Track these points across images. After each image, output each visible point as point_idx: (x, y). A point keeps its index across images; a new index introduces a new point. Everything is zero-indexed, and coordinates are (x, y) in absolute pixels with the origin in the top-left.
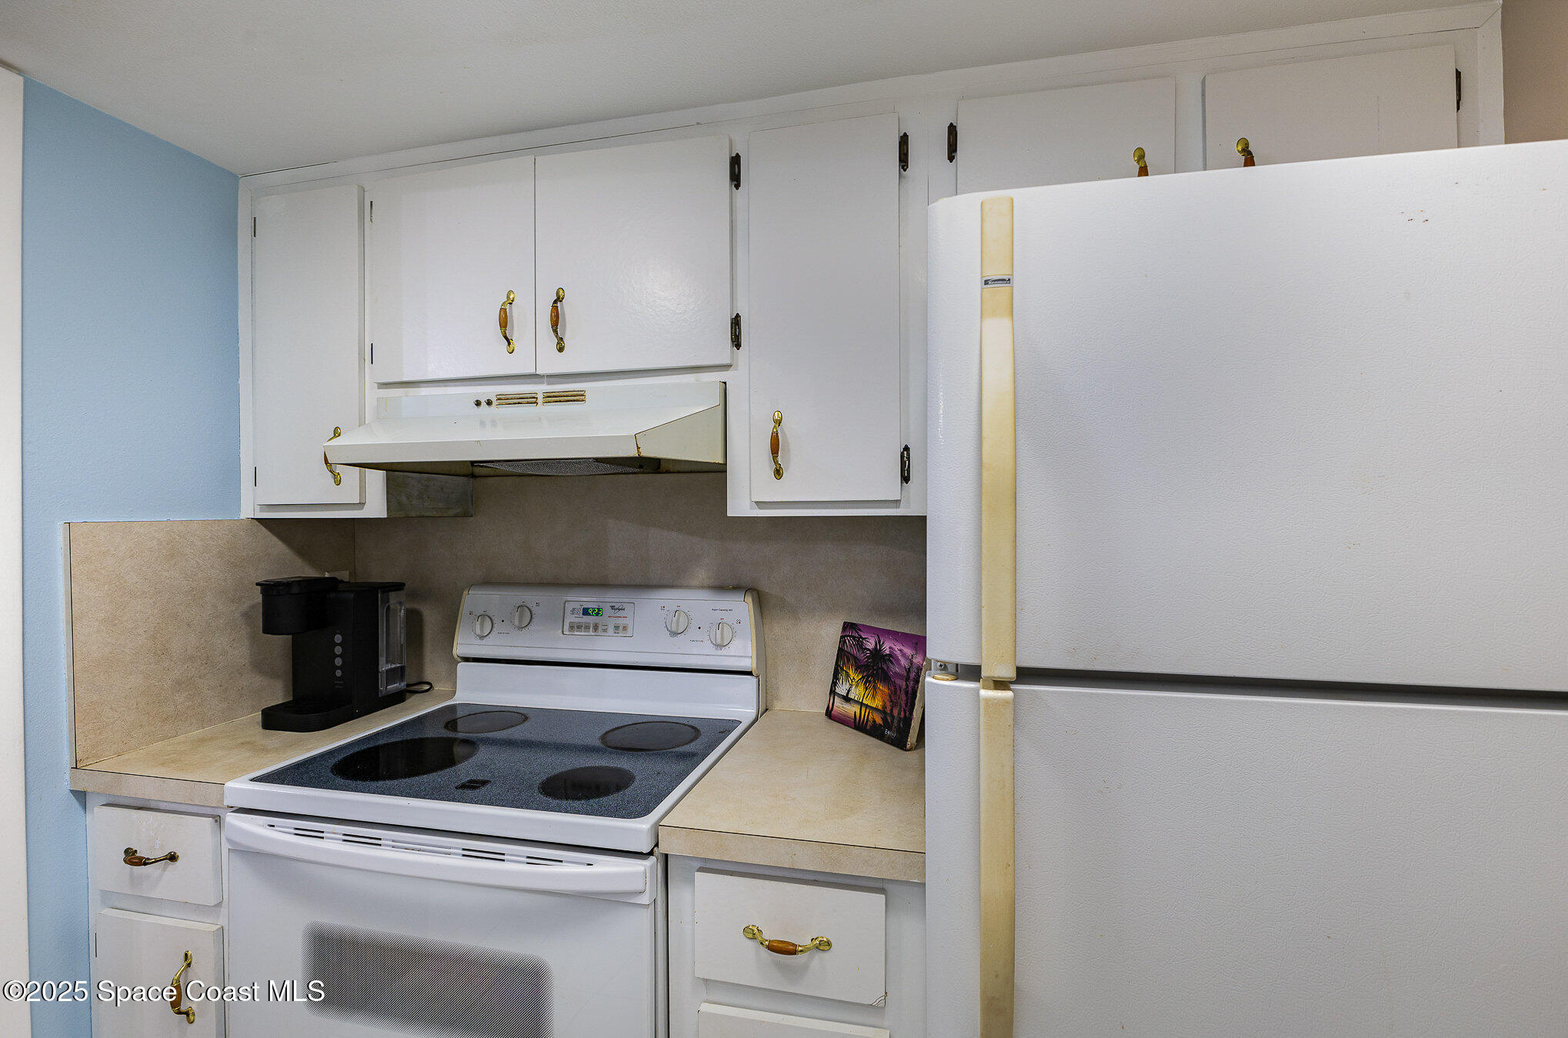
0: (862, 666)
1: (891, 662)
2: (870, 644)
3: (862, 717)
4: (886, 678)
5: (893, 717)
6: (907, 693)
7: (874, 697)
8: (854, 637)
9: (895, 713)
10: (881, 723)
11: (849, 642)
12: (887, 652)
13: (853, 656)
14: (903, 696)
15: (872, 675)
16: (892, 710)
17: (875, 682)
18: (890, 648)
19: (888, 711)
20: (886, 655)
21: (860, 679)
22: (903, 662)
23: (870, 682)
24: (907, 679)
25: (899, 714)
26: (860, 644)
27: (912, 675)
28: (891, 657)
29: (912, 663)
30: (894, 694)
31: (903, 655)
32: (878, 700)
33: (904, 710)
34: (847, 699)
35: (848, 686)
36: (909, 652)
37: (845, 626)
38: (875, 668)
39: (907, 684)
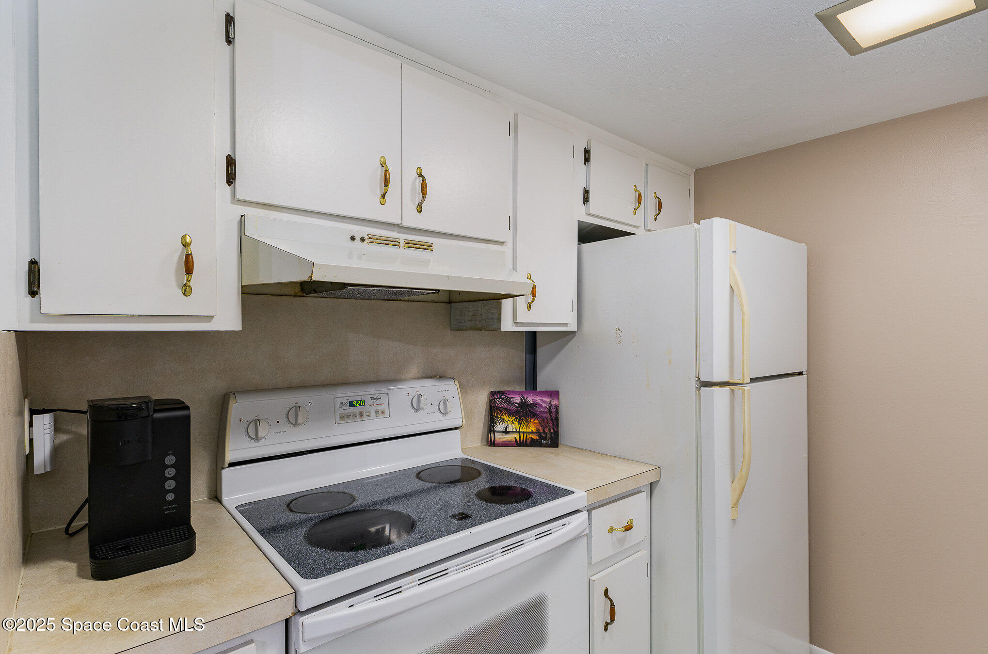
0: (514, 412)
1: (536, 407)
2: (517, 399)
3: (522, 439)
4: (534, 415)
5: (546, 433)
6: (552, 420)
7: (528, 426)
8: (502, 399)
9: (547, 430)
10: (538, 438)
11: (499, 401)
12: (531, 402)
13: (505, 408)
14: (551, 422)
15: (523, 416)
16: (544, 430)
17: (526, 419)
18: (532, 400)
19: (541, 431)
20: (531, 404)
21: (514, 419)
22: (544, 405)
23: (523, 420)
24: (550, 412)
25: (550, 430)
26: (509, 401)
27: (553, 410)
28: (535, 404)
29: (551, 405)
30: (543, 422)
31: (544, 402)
32: (531, 428)
33: (553, 428)
34: (506, 432)
35: (505, 425)
36: (547, 400)
37: (493, 393)
38: (524, 412)
39: (551, 416)
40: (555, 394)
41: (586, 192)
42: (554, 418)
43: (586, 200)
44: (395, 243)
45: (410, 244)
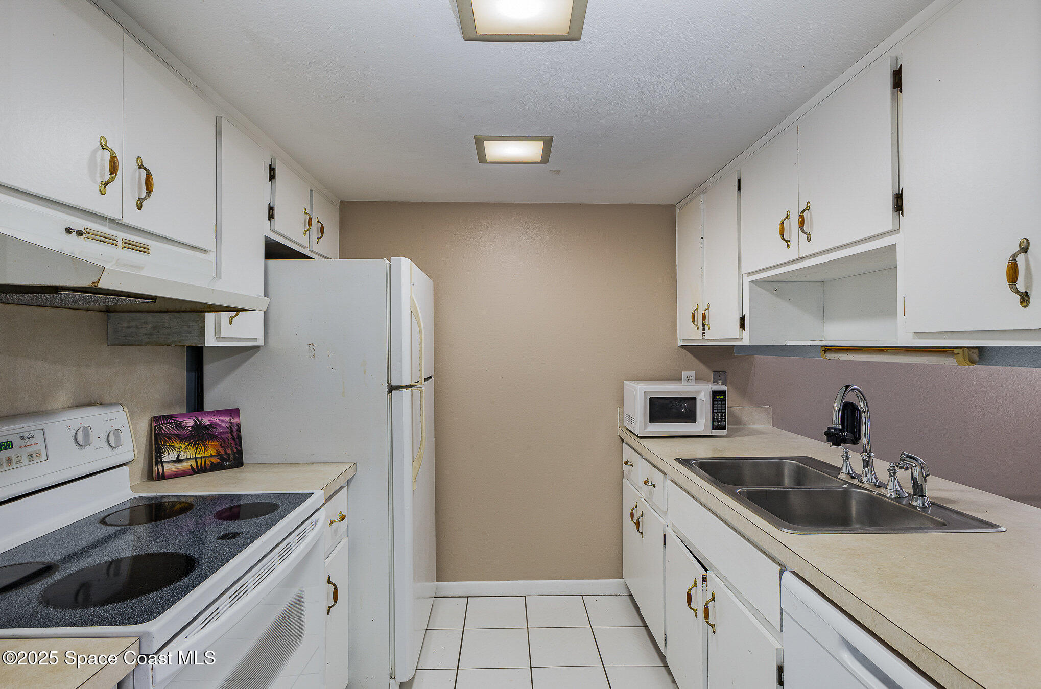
0: (186, 437)
1: (215, 428)
2: (190, 422)
3: (199, 465)
4: (213, 437)
5: (229, 454)
6: (234, 439)
7: (206, 450)
8: (170, 423)
9: (229, 451)
10: (219, 461)
11: (165, 427)
12: (208, 423)
13: (175, 434)
14: (233, 442)
15: (199, 439)
16: (225, 452)
17: (203, 442)
18: (209, 421)
19: (222, 452)
20: (208, 425)
21: (188, 445)
22: (223, 425)
23: (199, 444)
24: (231, 432)
25: (232, 450)
26: (179, 426)
27: (235, 429)
28: (212, 425)
29: (231, 424)
30: (224, 443)
31: (223, 422)
32: (210, 451)
33: (236, 448)
34: (178, 460)
35: (176, 453)
36: (226, 419)
37: (156, 419)
38: (199, 435)
39: (232, 435)
40: (235, 412)
41: (271, 209)
42: (236, 436)
43: (271, 216)
44: (112, 241)
45: (129, 245)
